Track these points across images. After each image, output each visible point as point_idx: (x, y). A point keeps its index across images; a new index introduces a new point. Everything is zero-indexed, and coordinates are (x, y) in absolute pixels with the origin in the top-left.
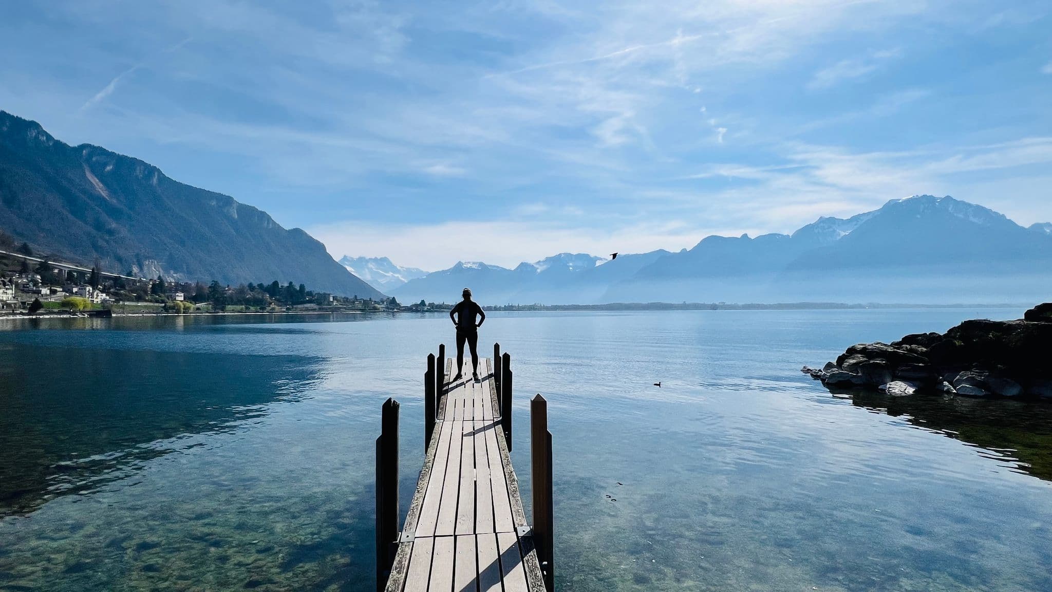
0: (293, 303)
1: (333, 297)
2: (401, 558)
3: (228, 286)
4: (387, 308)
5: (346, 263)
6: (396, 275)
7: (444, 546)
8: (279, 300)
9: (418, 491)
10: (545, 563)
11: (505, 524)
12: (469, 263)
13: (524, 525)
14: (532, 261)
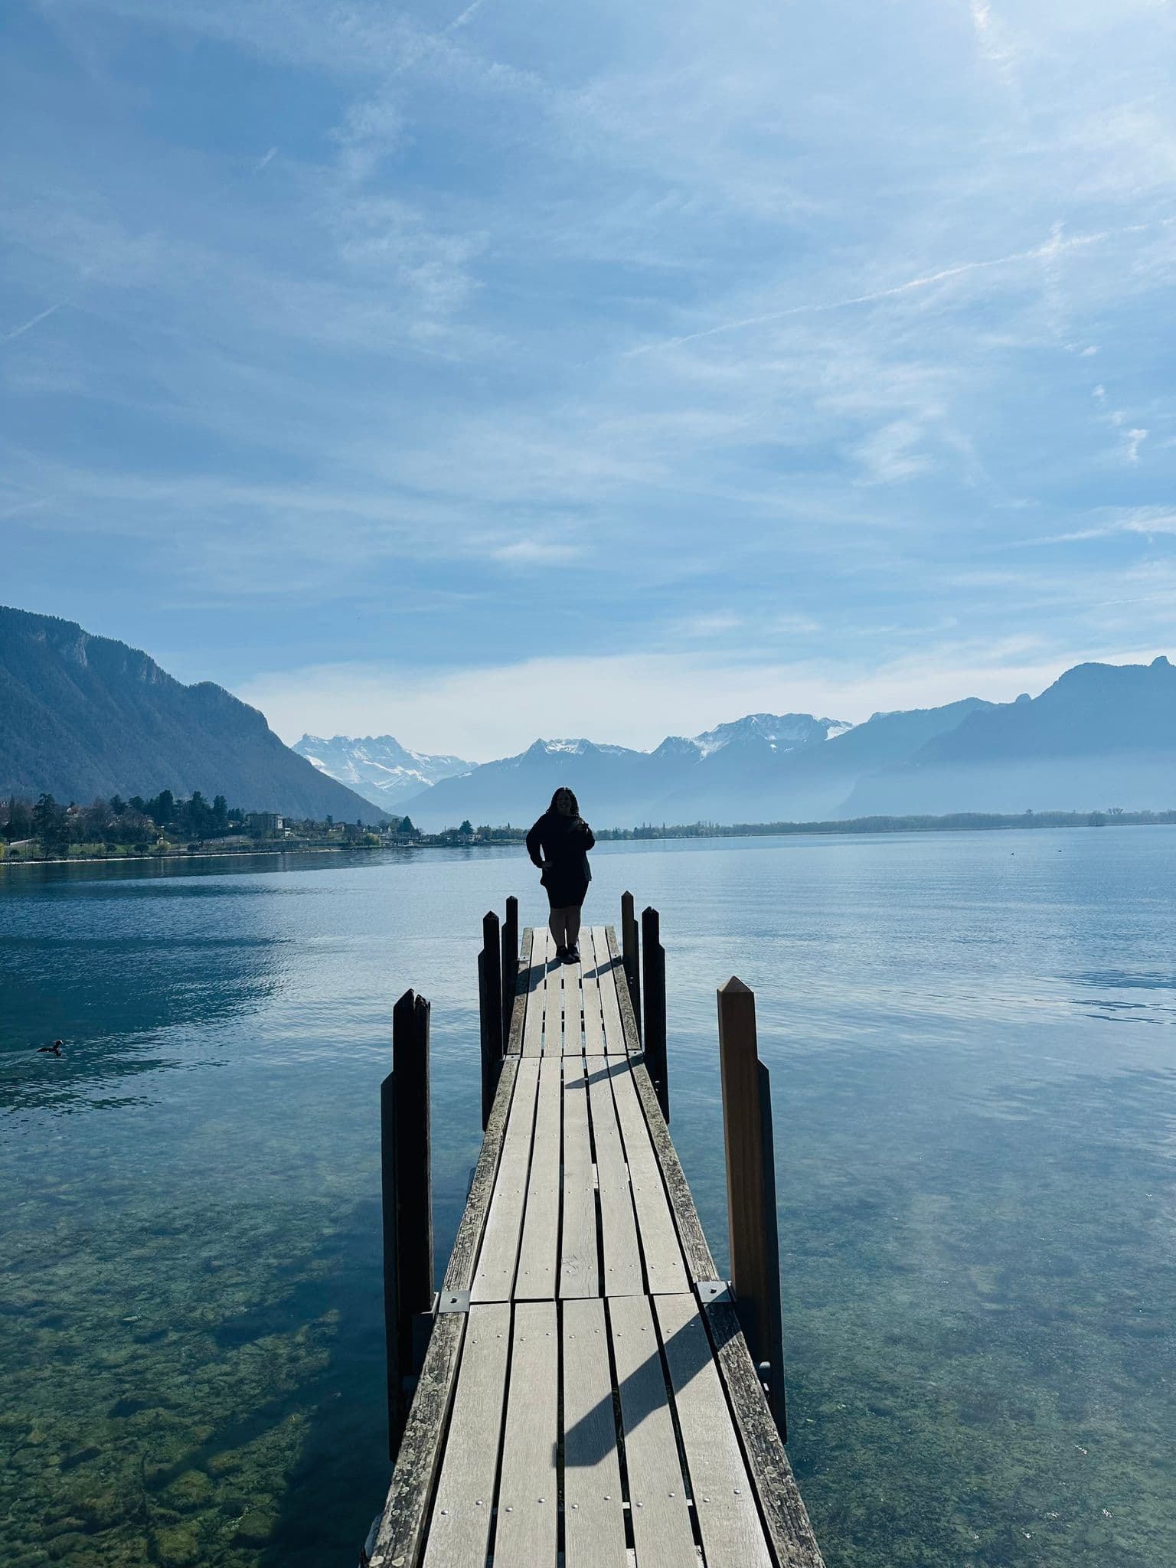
0: (203, 836)
1: (284, 820)
2: (440, 1347)
3: (72, 804)
4: (395, 840)
5: (308, 749)
6: (410, 772)
7: (536, 1321)
8: (173, 831)
9: (473, 1206)
10: (765, 1364)
11: (668, 1275)
12: (559, 741)
13: (713, 1277)
14: (690, 734)
